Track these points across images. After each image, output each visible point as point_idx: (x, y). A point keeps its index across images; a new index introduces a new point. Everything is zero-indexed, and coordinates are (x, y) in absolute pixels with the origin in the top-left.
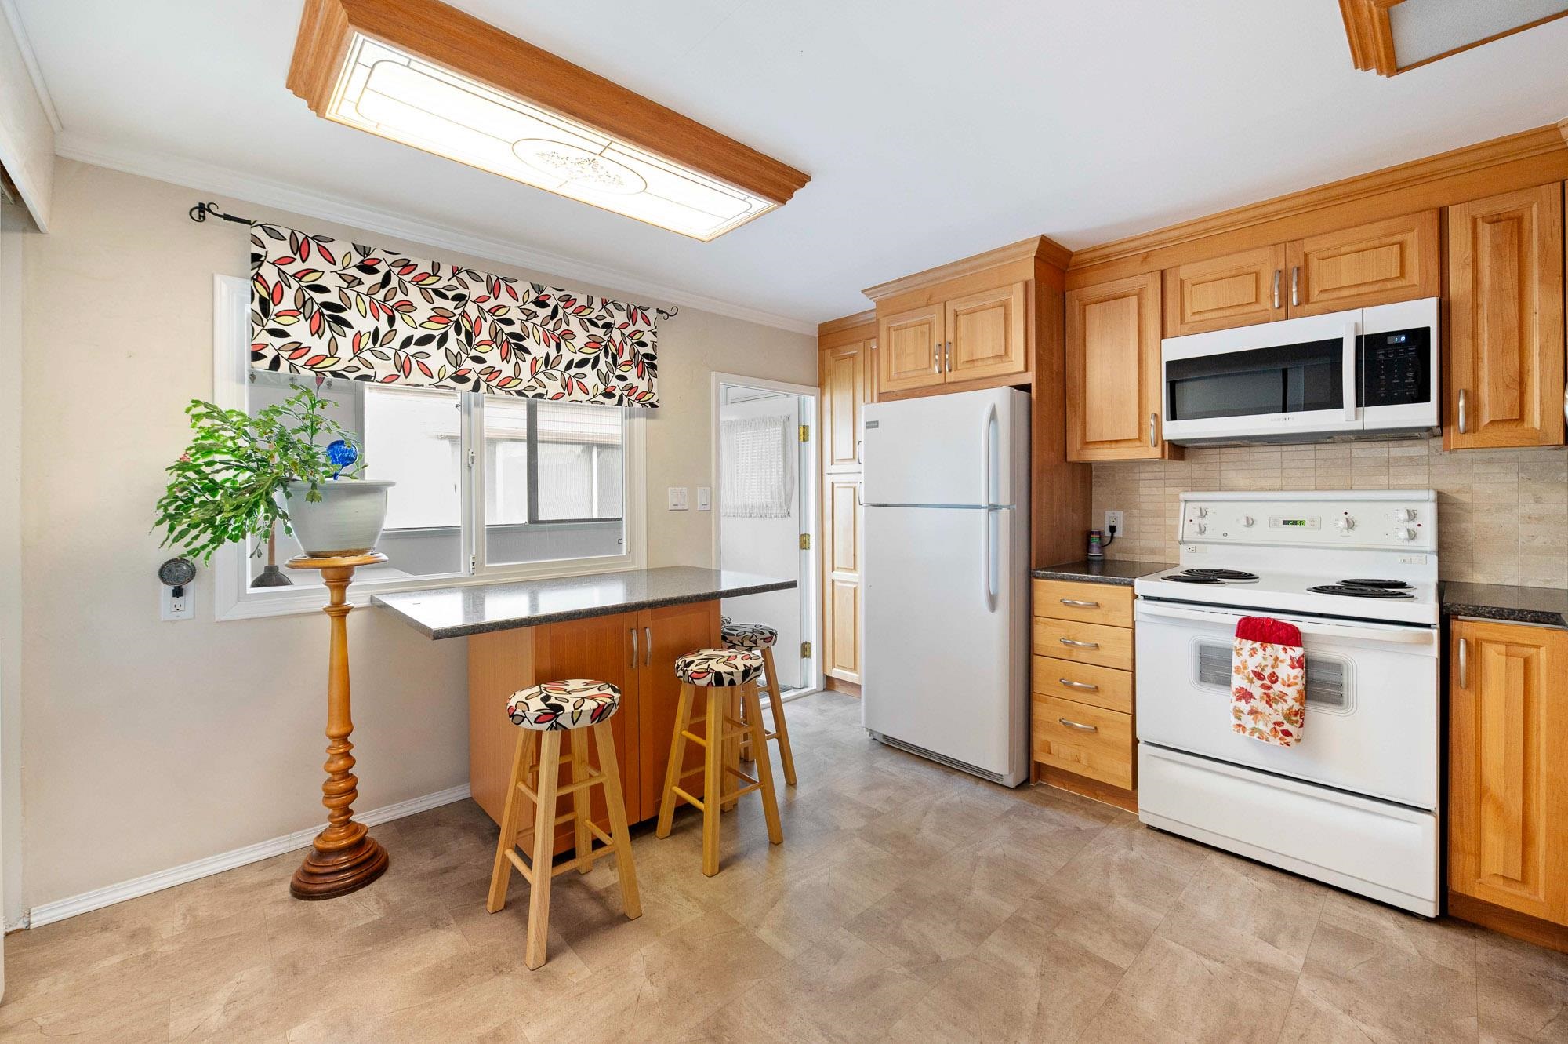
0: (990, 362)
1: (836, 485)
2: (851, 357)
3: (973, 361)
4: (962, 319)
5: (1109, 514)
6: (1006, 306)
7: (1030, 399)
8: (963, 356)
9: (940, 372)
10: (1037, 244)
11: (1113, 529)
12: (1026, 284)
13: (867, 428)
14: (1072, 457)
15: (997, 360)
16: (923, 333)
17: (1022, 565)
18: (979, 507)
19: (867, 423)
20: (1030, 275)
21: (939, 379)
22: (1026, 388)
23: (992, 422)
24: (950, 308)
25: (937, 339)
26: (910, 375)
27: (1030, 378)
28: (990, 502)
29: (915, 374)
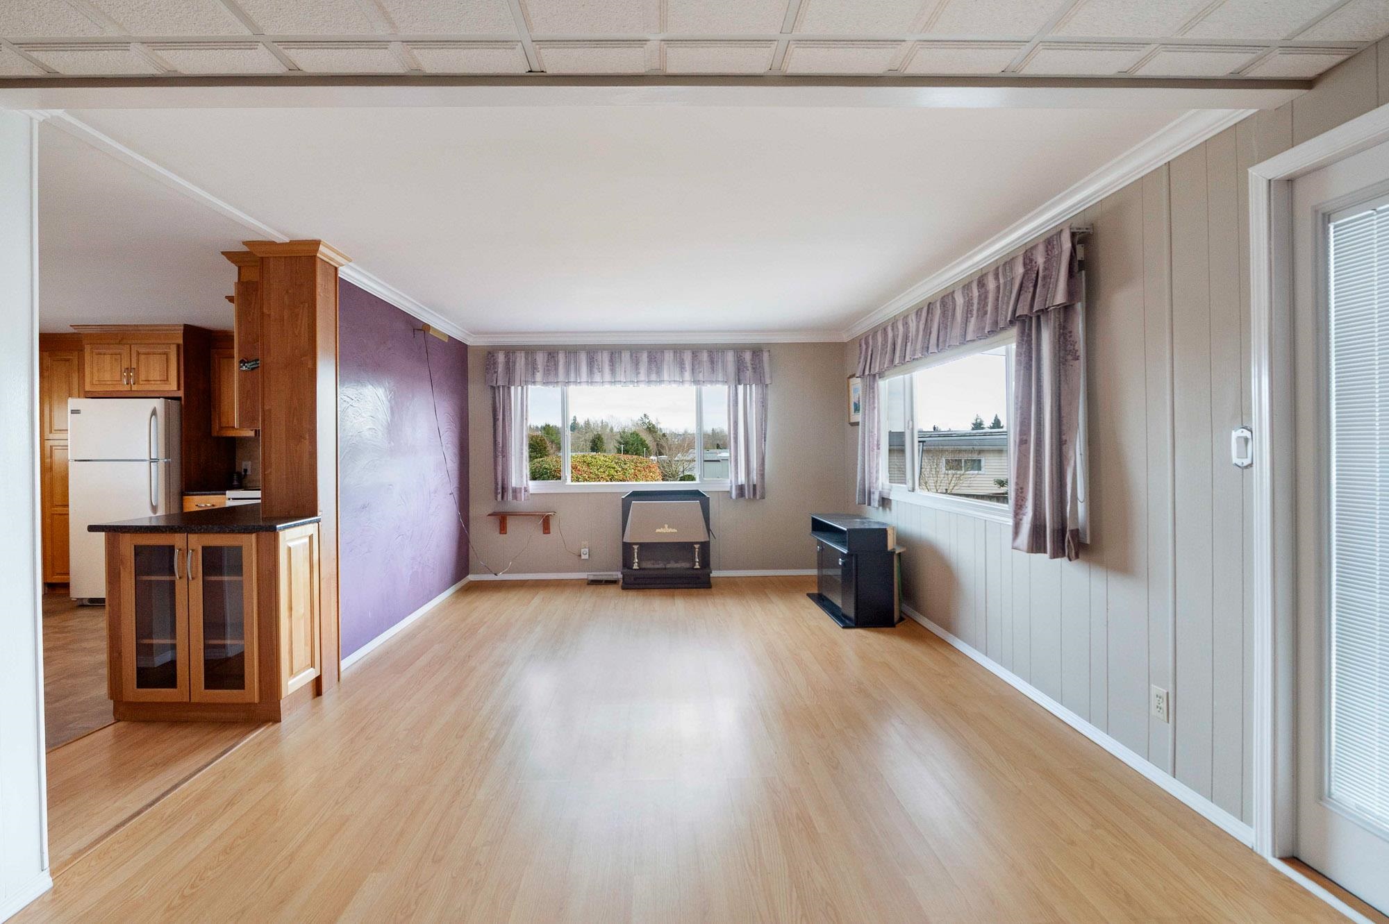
0: (159, 382)
1: (54, 448)
2: (68, 360)
3: (148, 381)
4: (142, 357)
5: (244, 463)
6: (166, 354)
7: (181, 404)
8: (142, 377)
9: (127, 384)
10: (182, 328)
11: (246, 471)
12: (178, 346)
13: (72, 413)
14: (215, 434)
15: (163, 382)
16: (116, 359)
17: (175, 488)
18: (145, 460)
19: (72, 410)
20: (181, 342)
21: (127, 388)
22: (178, 399)
23: (153, 417)
24: (134, 348)
25: (125, 364)
26: (108, 383)
27: (181, 394)
28: (152, 457)
29: (110, 383)
